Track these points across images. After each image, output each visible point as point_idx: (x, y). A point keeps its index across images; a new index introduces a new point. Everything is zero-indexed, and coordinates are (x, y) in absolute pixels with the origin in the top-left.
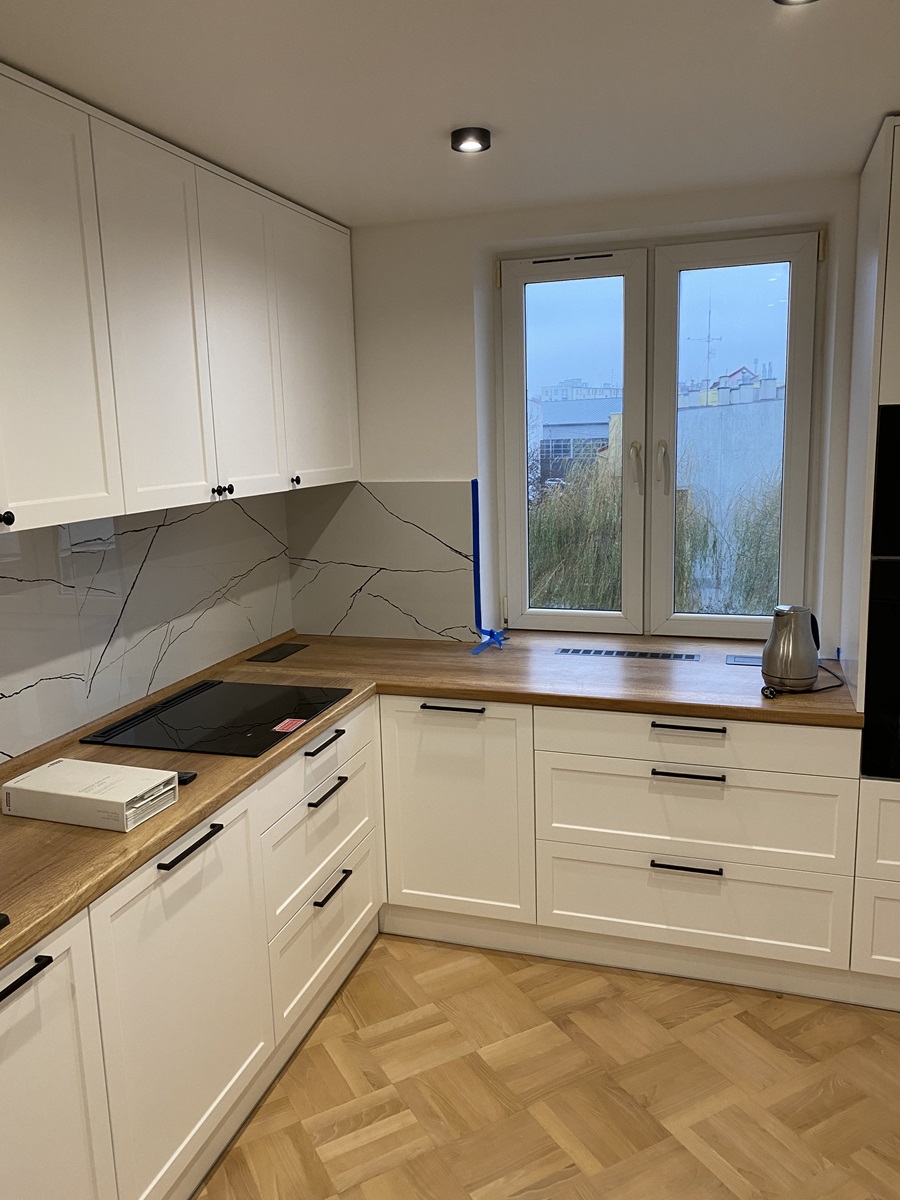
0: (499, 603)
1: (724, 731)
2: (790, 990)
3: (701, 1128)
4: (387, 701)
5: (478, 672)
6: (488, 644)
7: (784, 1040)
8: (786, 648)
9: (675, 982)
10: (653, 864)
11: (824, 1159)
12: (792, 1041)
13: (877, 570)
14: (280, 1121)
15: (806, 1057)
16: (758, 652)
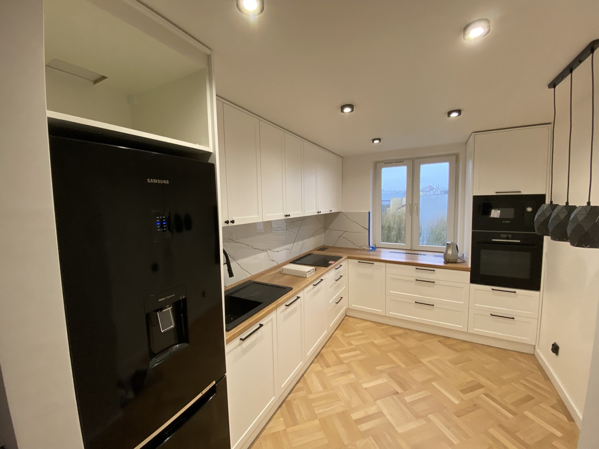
0: (374, 241)
1: (434, 271)
3: (430, 362)
4: (349, 260)
5: (369, 255)
6: (371, 250)
7: (450, 347)
8: (450, 252)
10: (416, 302)
11: (462, 371)
12: (453, 347)
13: (474, 234)
14: (330, 349)
15: (456, 351)
16: (442, 254)
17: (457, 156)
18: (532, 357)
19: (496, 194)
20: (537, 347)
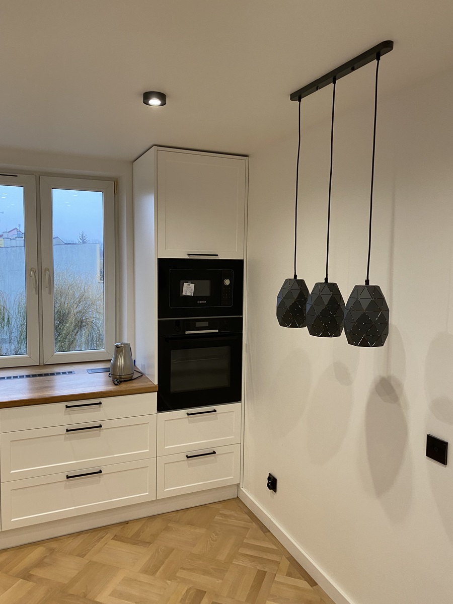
1: (100, 403)
2: (131, 519)
3: (114, 594)
7: (135, 540)
9: (79, 535)
10: (68, 477)
11: (167, 581)
12: (139, 539)
15: (146, 543)
17: (116, 182)
18: (237, 502)
19: (187, 257)
20: (241, 486)
